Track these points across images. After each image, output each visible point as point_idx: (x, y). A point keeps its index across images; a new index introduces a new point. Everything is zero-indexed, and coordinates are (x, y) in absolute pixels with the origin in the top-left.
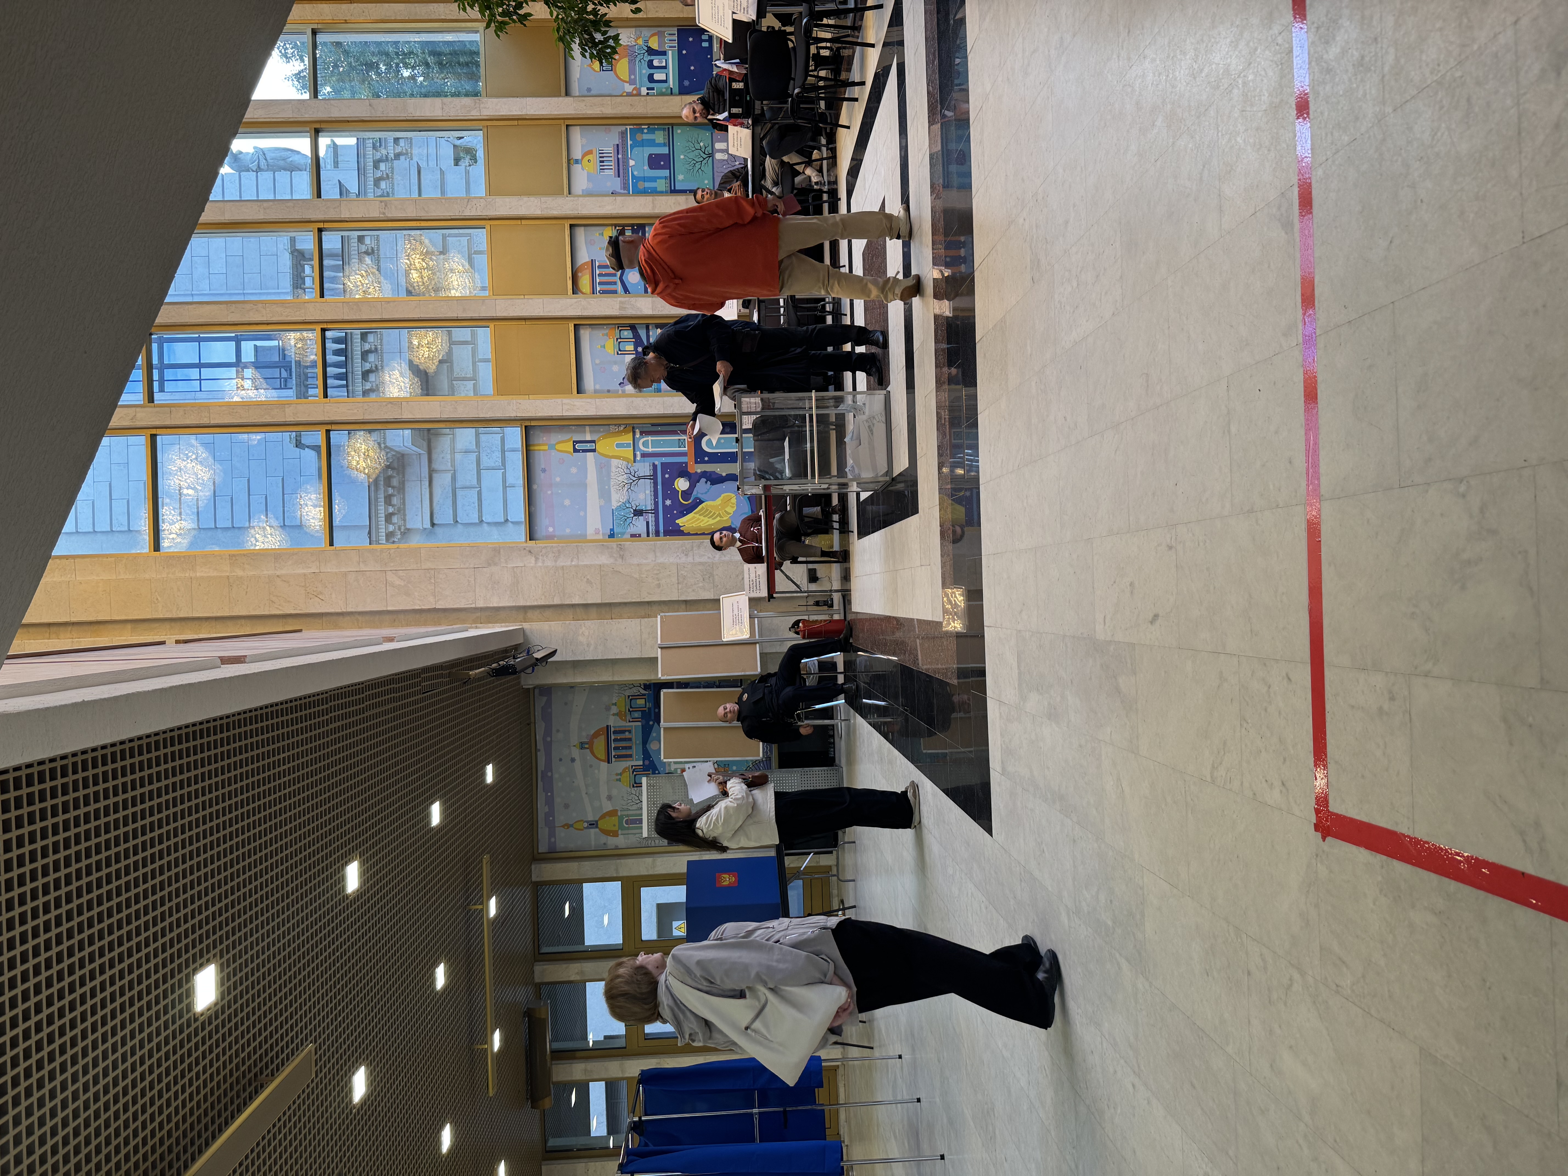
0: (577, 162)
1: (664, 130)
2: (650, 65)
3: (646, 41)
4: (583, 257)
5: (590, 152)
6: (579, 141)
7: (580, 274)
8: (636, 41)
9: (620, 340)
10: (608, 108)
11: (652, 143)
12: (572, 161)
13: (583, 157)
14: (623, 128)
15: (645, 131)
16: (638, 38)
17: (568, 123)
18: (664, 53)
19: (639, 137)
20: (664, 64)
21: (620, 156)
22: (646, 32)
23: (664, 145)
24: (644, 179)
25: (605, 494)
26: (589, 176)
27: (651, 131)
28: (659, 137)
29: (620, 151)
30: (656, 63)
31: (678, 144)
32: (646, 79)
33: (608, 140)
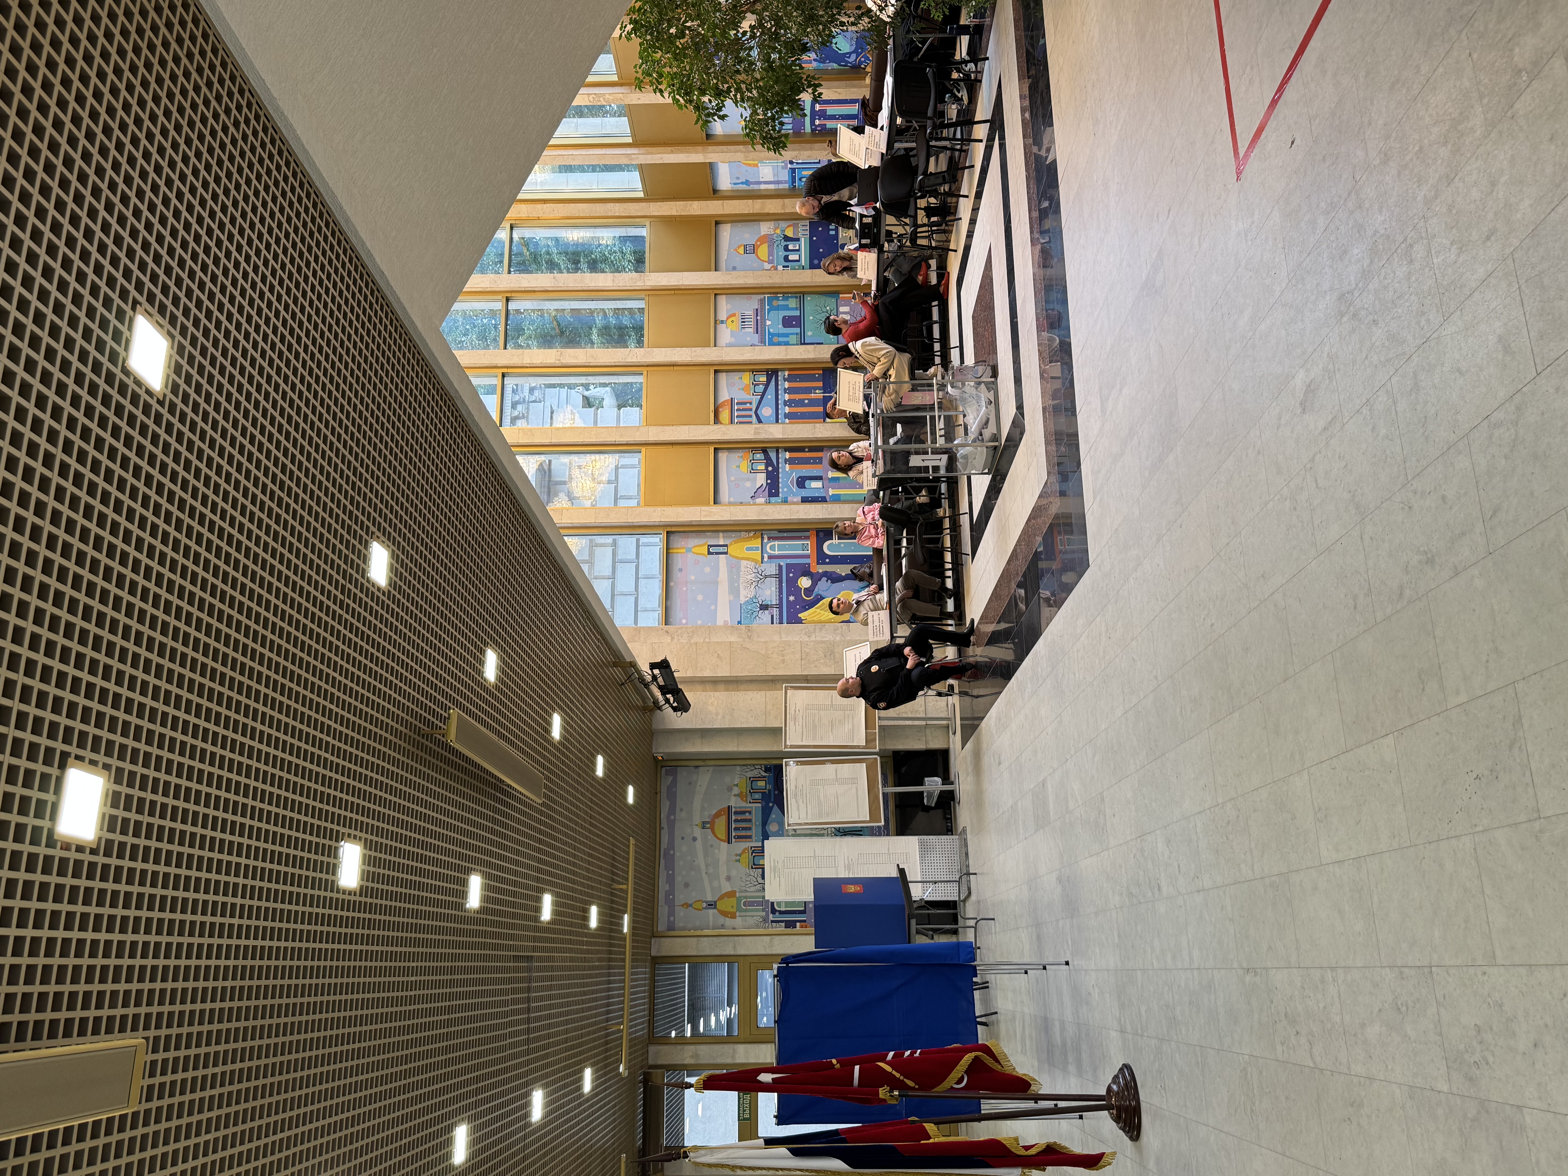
0: (722, 322)
1: (796, 297)
2: (786, 249)
3: (783, 231)
4: (724, 396)
5: (733, 315)
6: (725, 306)
7: (721, 409)
8: (775, 231)
9: (753, 461)
10: (750, 279)
11: (786, 308)
12: (718, 322)
13: (728, 319)
14: (762, 296)
15: (781, 298)
16: (776, 229)
17: (717, 292)
18: (798, 240)
19: (775, 303)
20: (797, 248)
21: (758, 318)
22: (783, 224)
23: (796, 309)
24: (779, 335)
25: (734, 590)
26: (732, 334)
27: (785, 298)
28: (793, 303)
29: (759, 314)
30: (791, 247)
31: (808, 308)
32: (782, 259)
33: (749, 306)
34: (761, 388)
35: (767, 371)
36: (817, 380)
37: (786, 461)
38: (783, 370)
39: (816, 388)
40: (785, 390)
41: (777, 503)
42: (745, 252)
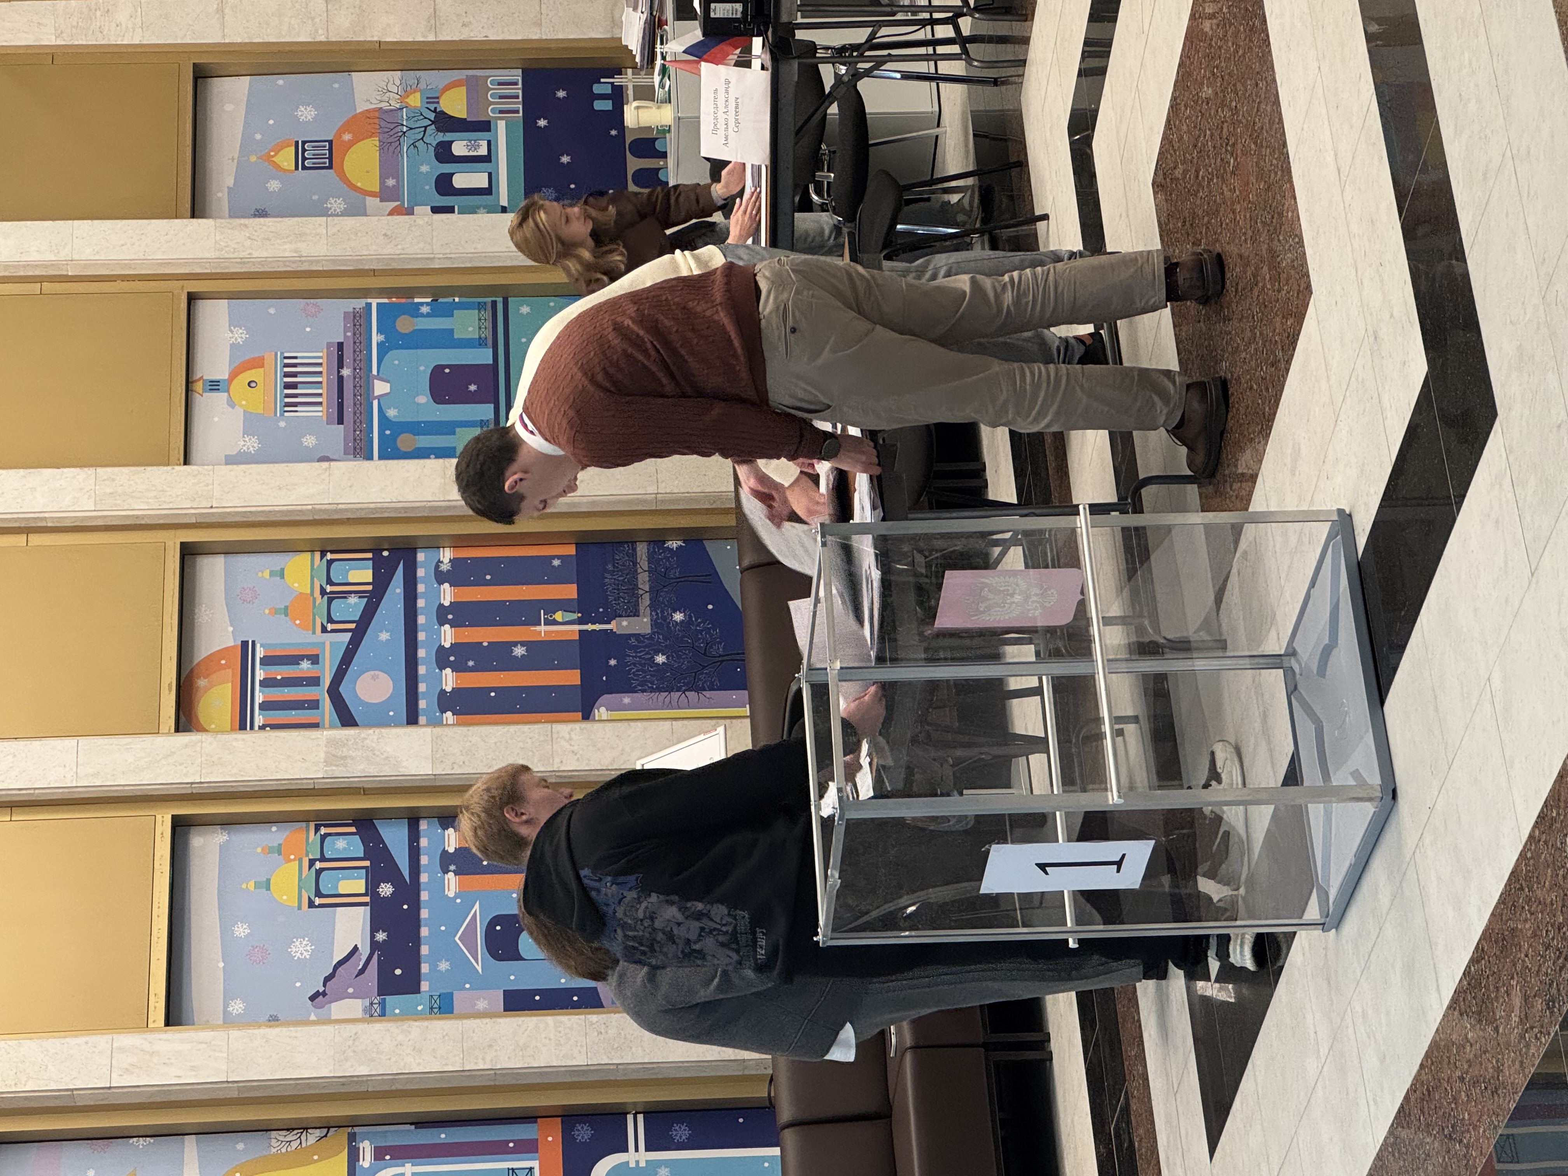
0: (214, 386)
1: (480, 307)
2: (444, 153)
3: (435, 100)
4: (216, 636)
5: (257, 363)
6: (224, 335)
7: (202, 683)
8: (402, 98)
9: (320, 865)
11: (445, 339)
12: (198, 387)
13: (234, 374)
14: (360, 303)
15: (425, 310)
16: (407, 93)
17: (194, 290)
18: (485, 126)
19: (405, 324)
20: (483, 151)
21: (346, 372)
23: (481, 343)
24: (415, 428)
26: (251, 424)
27: (443, 310)
28: (467, 323)
29: (347, 360)
30: (459, 148)
32: (430, 187)
33: (312, 333)
34: (354, 606)
35: (375, 547)
36: (556, 577)
37: (446, 861)
38: (434, 543)
39: (553, 606)
40: (442, 615)
41: (410, 1015)
42: (301, 162)
